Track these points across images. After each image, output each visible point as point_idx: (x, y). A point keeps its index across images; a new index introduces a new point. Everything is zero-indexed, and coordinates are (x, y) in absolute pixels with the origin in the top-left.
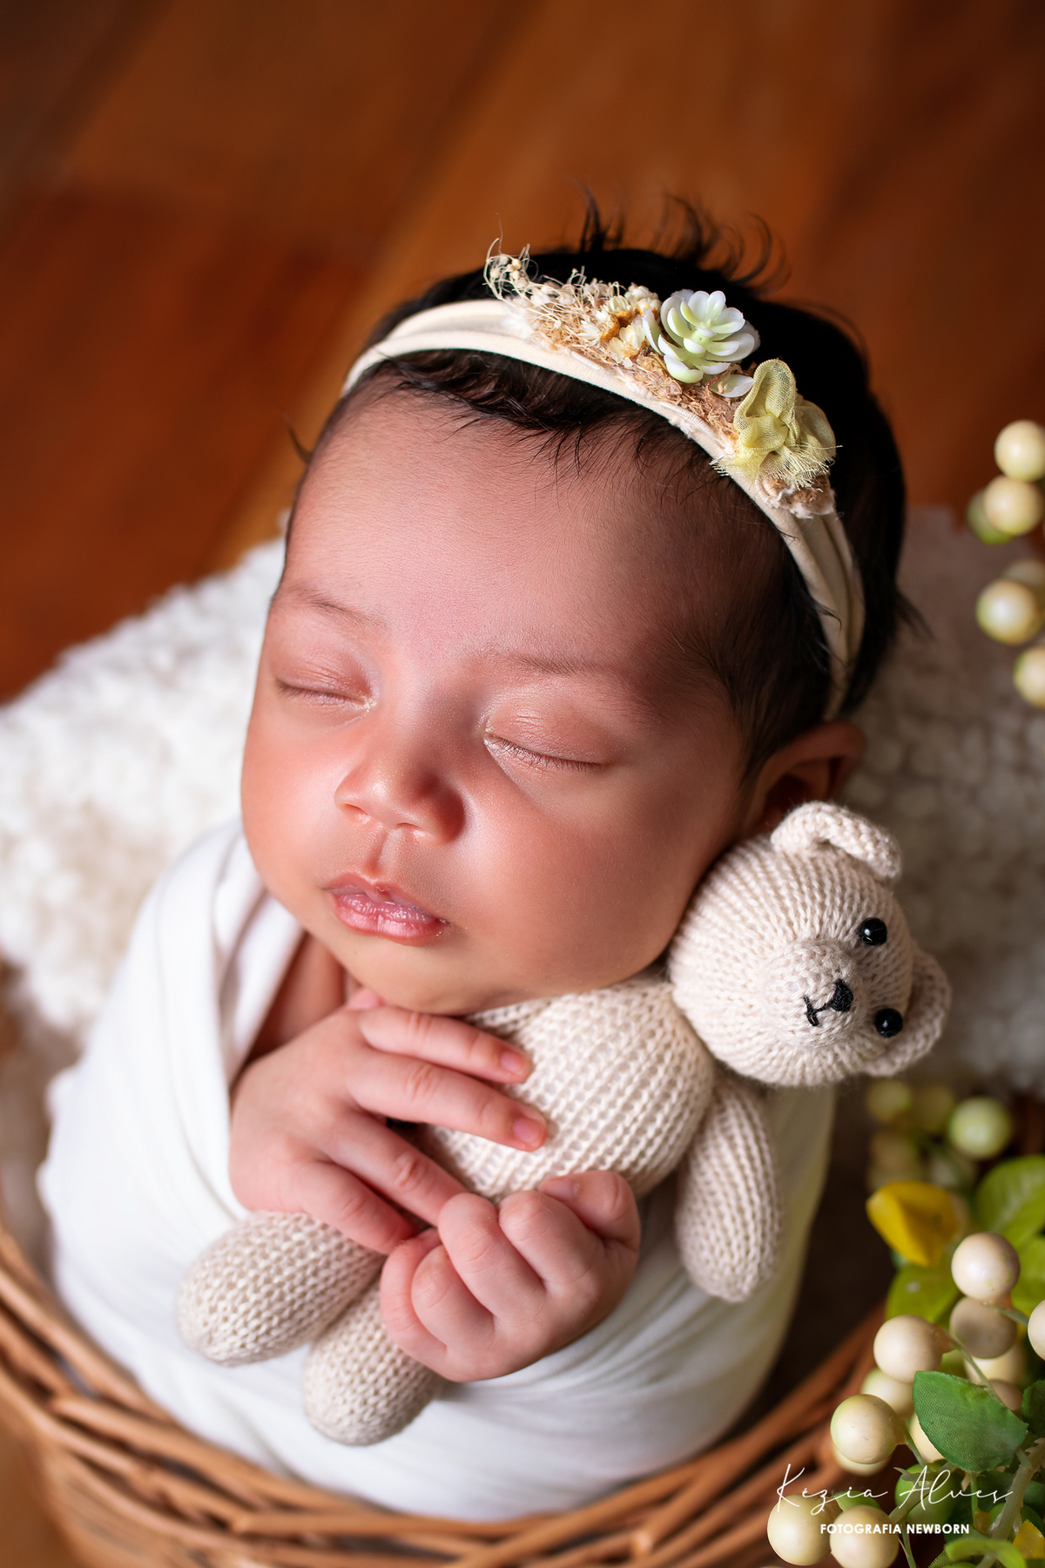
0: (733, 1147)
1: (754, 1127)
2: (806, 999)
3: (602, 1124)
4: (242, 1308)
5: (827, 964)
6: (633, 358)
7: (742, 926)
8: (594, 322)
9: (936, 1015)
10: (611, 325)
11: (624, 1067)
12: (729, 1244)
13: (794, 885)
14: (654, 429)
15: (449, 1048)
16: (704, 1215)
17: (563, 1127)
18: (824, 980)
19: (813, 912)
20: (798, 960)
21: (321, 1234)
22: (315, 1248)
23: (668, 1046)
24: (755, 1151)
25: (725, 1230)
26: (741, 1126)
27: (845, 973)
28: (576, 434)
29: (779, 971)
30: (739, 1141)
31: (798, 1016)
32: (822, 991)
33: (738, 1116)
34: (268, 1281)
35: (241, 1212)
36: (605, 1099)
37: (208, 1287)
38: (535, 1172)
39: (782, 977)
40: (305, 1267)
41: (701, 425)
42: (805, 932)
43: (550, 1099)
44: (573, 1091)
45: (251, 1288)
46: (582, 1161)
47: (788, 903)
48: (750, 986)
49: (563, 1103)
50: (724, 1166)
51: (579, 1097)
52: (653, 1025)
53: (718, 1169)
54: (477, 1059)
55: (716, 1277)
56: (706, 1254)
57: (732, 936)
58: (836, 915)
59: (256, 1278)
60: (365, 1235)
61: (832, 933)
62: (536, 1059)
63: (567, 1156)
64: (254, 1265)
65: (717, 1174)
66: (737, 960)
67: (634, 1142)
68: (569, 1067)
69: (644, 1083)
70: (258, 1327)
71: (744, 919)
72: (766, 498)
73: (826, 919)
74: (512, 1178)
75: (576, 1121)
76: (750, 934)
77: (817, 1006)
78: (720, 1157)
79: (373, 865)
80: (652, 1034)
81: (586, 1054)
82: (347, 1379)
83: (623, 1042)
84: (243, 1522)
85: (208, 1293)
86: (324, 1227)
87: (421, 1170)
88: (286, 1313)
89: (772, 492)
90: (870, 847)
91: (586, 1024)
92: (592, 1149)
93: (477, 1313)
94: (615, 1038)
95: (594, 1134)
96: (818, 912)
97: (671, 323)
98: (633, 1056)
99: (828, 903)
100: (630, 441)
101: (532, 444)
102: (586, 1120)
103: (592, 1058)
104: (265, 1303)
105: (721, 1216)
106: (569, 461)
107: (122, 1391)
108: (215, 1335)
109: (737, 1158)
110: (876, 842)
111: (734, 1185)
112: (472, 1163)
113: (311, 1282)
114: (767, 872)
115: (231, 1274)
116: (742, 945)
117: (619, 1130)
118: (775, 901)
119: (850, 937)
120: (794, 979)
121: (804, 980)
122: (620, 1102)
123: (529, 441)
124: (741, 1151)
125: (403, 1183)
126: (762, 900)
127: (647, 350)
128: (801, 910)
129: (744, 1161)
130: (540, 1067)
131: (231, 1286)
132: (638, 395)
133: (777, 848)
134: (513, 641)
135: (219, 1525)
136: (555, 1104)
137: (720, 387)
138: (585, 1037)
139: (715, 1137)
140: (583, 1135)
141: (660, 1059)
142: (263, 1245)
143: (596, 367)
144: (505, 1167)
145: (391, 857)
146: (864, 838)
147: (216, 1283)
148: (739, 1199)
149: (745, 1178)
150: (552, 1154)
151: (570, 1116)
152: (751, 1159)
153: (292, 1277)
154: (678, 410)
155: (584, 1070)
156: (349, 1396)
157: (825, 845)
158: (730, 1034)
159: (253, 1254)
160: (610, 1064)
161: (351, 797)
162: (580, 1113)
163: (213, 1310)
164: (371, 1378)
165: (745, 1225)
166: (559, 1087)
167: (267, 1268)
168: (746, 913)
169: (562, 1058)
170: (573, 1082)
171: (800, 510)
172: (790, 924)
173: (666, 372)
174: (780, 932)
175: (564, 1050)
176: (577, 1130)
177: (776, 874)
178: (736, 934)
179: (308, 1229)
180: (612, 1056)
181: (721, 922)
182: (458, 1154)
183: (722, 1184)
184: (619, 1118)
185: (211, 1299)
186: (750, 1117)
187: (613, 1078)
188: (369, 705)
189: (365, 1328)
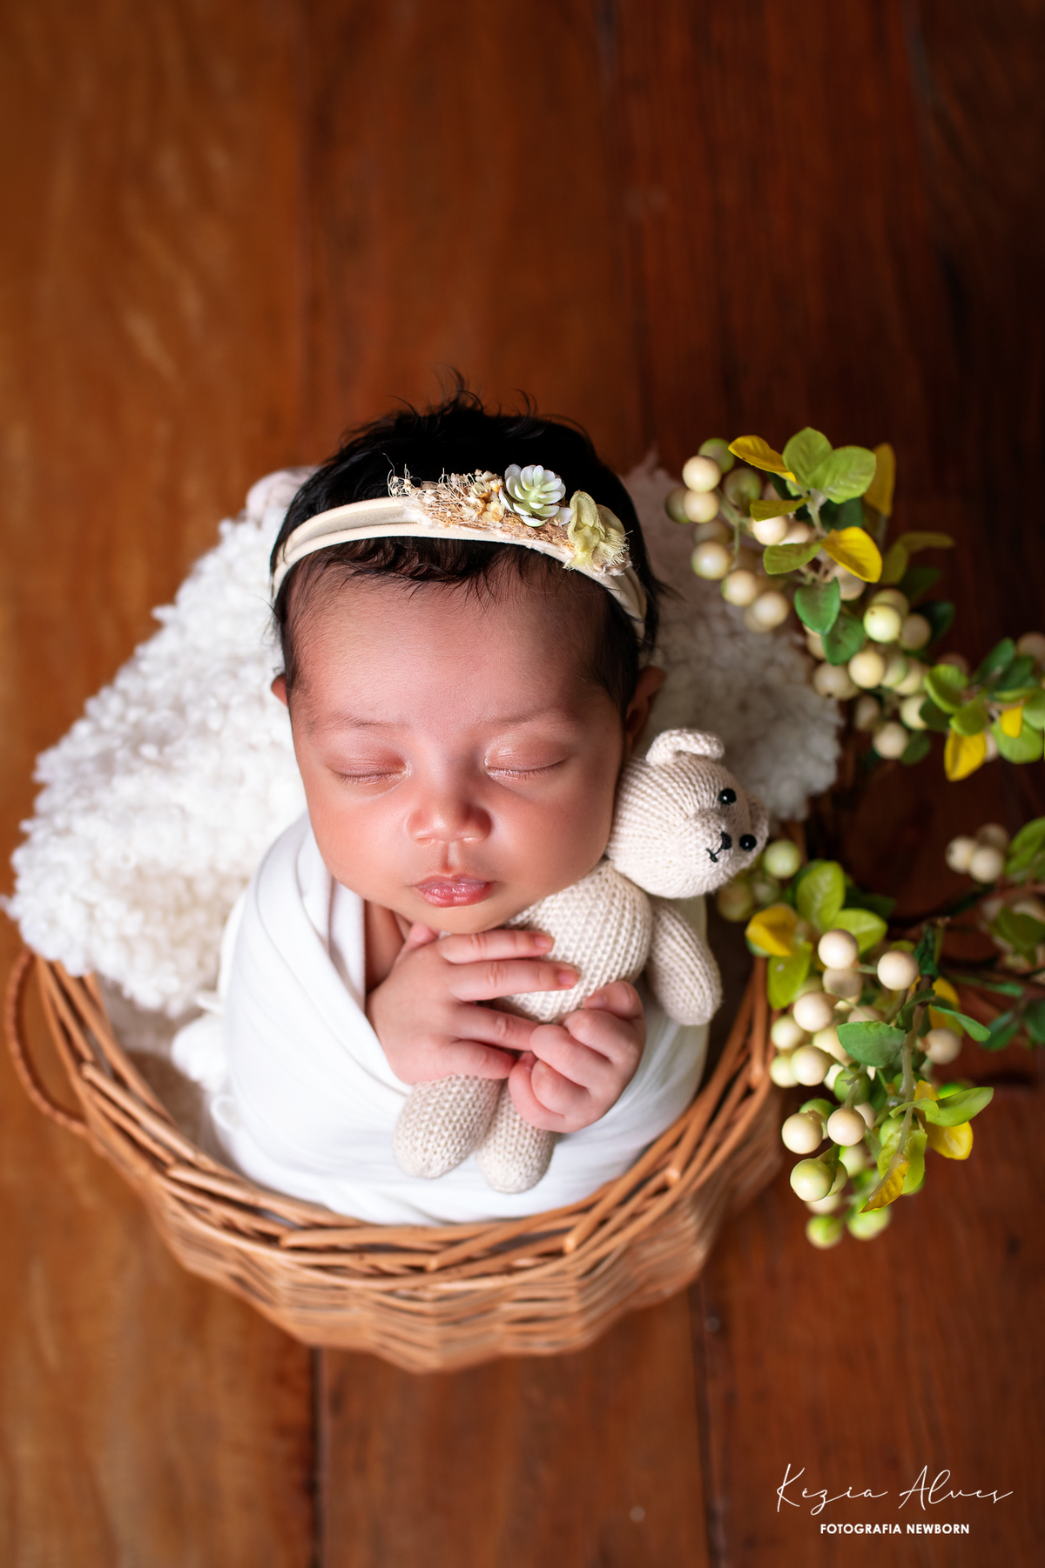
0: (674, 938)
1: (680, 921)
2: (708, 850)
3: (605, 957)
4: (443, 1143)
5: (713, 826)
6: (501, 521)
7: (654, 819)
8: (468, 505)
9: (763, 824)
10: (480, 504)
11: (607, 920)
12: (692, 994)
13: (675, 785)
14: (521, 555)
15: (502, 948)
16: (672, 983)
17: (583, 967)
18: (714, 836)
19: (692, 797)
20: (697, 830)
21: (467, 1082)
22: (468, 1092)
23: (625, 898)
24: (686, 936)
25: (688, 987)
26: (673, 924)
27: (724, 828)
28: (482, 577)
29: (688, 840)
30: (675, 933)
31: (705, 860)
32: (715, 842)
33: (669, 919)
34: (450, 1121)
35: (407, 1089)
36: (602, 943)
37: (417, 1139)
38: (575, 998)
39: (691, 842)
40: (467, 1105)
41: (550, 546)
42: (692, 811)
43: (570, 954)
44: (583, 946)
45: (443, 1129)
46: (599, 982)
47: (675, 796)
48: (668, 851)
49: (579, 954)
50: (673, 951)
51: (587, 947)
52: (613, 890)
53: (671, 954)
54: (522, 948)
55: (691, 1015)
56: (681, 1005)
57: (649, 826)
58: (705, 794)
59: (443, 1122)
60: (494, 1072)
61: (706, 805)
62: (553, 934)
63: (591, 983)
64: (439, 1116)
65: (671, 957)
66: (656, 838)
67: (625, 959)
68: (575, 932)
69: (621, 925)
70: (455, 1149)
71: (653, 814)
72: (598, 575)
73: (700, 799)
74: (562, 1007)
75: (590, 961)
76: (660, 822)
77: (715, 852)
78: (669, 947)
79: (446, 866)
80: (614, 895)
81: (583, 921)
82: (510, 1157)
83: (601, 906)
84: (433, 1263)
85: (419, 1142)
86: (467, 1077)
87: (511, 1024)
88: (467, 1134)
89: (599, 569)
90: (707, 747)
91: (575, 904)
92: (604, 972)
93: (578, 1090)
94: (595, 906)
95: (602, 965)
96: (695, 796)
97: (518, 494)
98: (610, 912)
99: (697, 789)
100: (514, 569)
101: (460, 592)
102: (595, 958)
103: (587, 922)
104: (454, 1134)
105: (683, 980)
106: (486, 595)
107: (320, 1218)
108: (432, 1164)
109: (678, 943)
110: (709, 742)
111: (683, 960)
112: (534, 1007)
113: (473, 1112)
114: (655, 782)
115: (427, 1126)
116: (657, 829)
117: (615, 956)
118: (668, 798)
119: (717, 805)
120: (699, 842)
121: (704, 840)
122: (611, 941)
123: (457, 590)
124: (679, 939)
125: (505, 1035)
126: (660, 799)
127: (507, 512)
128: (685, 798)
129: (683, 944)
130: (557, 938)
131: (431, 1133)
132: (505, 539)
133: (652, 764)
134: (493, 712)
135: (419, 1270)
136: (575, 956)
137: (555, 521)
138: (578, 912)
139: (661, 937)
140: (597, 968)
141: (624, 907)
142: (438, 1102)
143: (478, 531)
144: (556, 1002)
145: (455, 858)
146: (702, 743)
147: (421, 1134)
148: (688, 966)
149: (687, 953)
150: (582, 984)
151: (586, 960)
152: (686, 941)
153: (462, 1113)
154: (534, 542)
155: (585, 931)
156: (516, 1166)
157: (679, 753)
158: (661, 880)
159: (435, 1109)
160: (599, 922)
161: (421, 833)
162: (591, 956)
163: (426, 1150)
164: (524, 1151)
165: (697, 980)
166: (574, 946)
167: (447, 1114)
168: (652, 810)
169: (568, 928)
170: (582, 939)
171: (615, 572)
172: (682, 809)
173: (523, 524)
174: (678, 815)
175: (568, 924)
176: (592, 966)
177: (661, 781)
178: (651, 824)
179: (458, 1083)
180: (598, 917)
181: (639, 819)
182: (523, 1004)
183: (675, 962)
184: (613, 949)
185: (422, 1145)
186: (675, 917)
187: (603, 928)
188: (407, 772)
189: (508, 1124)
